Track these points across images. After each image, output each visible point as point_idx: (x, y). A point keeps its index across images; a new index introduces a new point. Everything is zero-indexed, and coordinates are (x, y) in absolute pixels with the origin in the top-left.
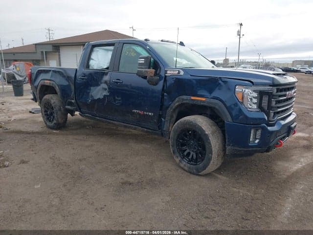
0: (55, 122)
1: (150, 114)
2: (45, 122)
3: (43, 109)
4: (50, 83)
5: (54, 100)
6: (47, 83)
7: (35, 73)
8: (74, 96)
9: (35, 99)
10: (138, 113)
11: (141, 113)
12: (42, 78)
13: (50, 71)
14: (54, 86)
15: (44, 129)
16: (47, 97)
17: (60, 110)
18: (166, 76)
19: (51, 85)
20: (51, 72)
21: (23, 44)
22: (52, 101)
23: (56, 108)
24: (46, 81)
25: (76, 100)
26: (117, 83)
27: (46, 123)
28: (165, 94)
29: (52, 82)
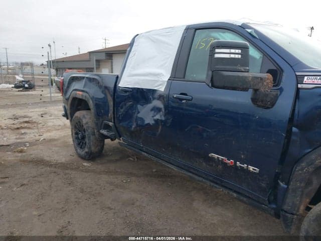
0: (86, 150)
1: (251, 168)
2: (75, 147)
3: (73, 131)
4: (82, 95)
5: (87, 120)
6: (79, 94)
7: (68, 80)
8: (112, 116)
9: (66, 115)
10: (222, 161)
11: (230, 162)
12: (74, 88)
13: (84, 78)
14: (86, 100)
15: (73, 157)
16: (78, 114)
17: (94, 134)
18: (298, 90)
19: (84, 98)
20: (84, 80)
21: (79, 52)
22: (84, 121)
23: (89, 131)
24: (78, 92)
25: (114, 123)
26: (181, 100)
27: (76, 150)
28: (294, 129)
29: (85, 94)
